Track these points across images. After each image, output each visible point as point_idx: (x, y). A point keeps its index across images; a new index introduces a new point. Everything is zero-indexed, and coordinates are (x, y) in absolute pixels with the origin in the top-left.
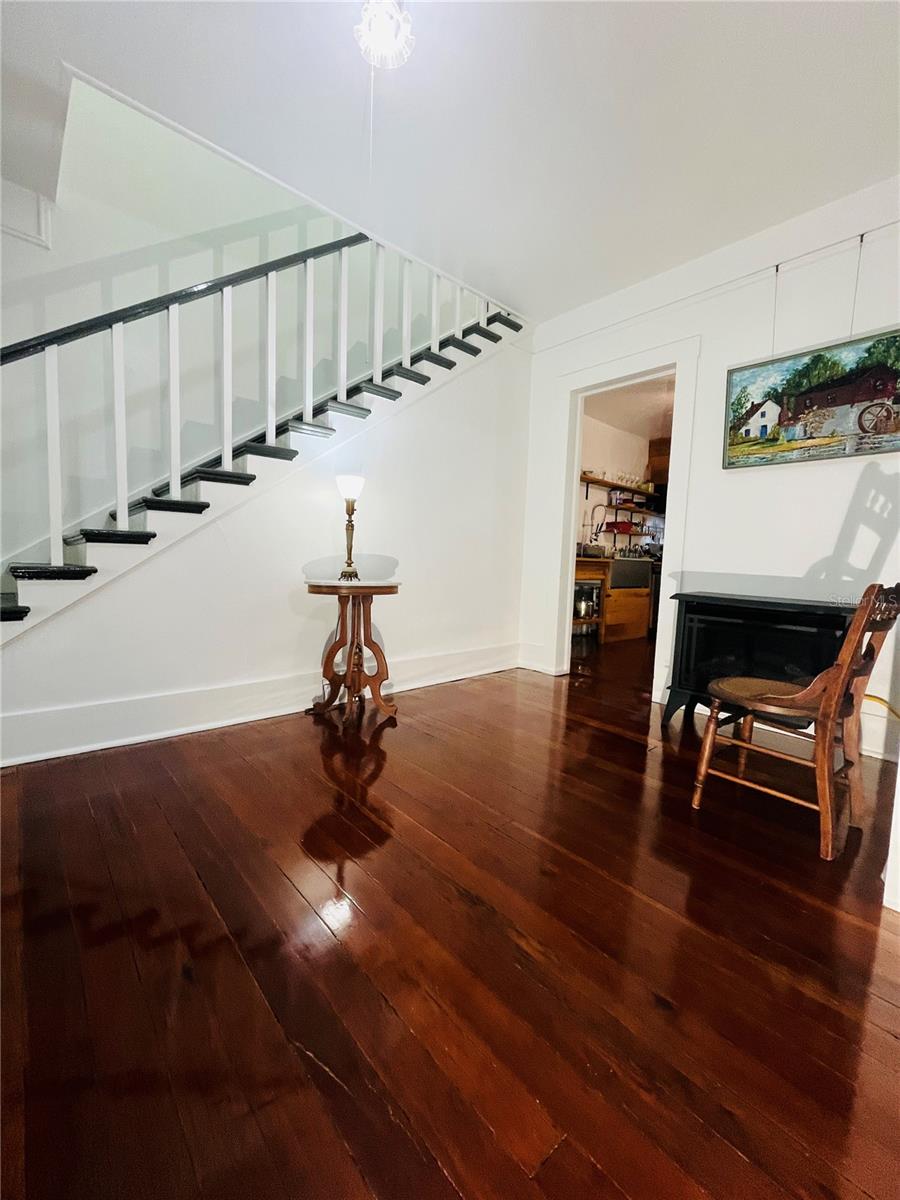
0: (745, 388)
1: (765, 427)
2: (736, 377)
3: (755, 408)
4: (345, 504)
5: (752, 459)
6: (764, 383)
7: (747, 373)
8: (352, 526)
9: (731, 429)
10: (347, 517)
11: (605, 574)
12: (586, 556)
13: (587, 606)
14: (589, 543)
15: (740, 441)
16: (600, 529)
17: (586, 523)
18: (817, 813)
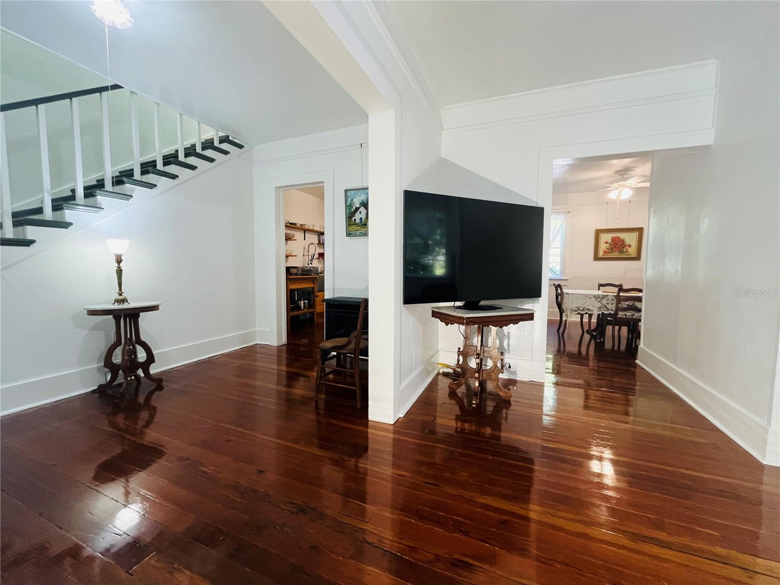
0: (352, 199)
1: (361, 218)
2: (349, 193)
3: (357, 209)
4: (114, 256)
5: (358, 233)
6: (359, 198)
7: (353, 192)
8: (121, 270)
9: (349, 217)
10: (117, 265)
11: (314, 284)
12: (302, 275)
13: (304, 303)
14: (307, 266)
15: (352, 224)
16: (313, 258)
17: (305, 254)
18: (355, 390)
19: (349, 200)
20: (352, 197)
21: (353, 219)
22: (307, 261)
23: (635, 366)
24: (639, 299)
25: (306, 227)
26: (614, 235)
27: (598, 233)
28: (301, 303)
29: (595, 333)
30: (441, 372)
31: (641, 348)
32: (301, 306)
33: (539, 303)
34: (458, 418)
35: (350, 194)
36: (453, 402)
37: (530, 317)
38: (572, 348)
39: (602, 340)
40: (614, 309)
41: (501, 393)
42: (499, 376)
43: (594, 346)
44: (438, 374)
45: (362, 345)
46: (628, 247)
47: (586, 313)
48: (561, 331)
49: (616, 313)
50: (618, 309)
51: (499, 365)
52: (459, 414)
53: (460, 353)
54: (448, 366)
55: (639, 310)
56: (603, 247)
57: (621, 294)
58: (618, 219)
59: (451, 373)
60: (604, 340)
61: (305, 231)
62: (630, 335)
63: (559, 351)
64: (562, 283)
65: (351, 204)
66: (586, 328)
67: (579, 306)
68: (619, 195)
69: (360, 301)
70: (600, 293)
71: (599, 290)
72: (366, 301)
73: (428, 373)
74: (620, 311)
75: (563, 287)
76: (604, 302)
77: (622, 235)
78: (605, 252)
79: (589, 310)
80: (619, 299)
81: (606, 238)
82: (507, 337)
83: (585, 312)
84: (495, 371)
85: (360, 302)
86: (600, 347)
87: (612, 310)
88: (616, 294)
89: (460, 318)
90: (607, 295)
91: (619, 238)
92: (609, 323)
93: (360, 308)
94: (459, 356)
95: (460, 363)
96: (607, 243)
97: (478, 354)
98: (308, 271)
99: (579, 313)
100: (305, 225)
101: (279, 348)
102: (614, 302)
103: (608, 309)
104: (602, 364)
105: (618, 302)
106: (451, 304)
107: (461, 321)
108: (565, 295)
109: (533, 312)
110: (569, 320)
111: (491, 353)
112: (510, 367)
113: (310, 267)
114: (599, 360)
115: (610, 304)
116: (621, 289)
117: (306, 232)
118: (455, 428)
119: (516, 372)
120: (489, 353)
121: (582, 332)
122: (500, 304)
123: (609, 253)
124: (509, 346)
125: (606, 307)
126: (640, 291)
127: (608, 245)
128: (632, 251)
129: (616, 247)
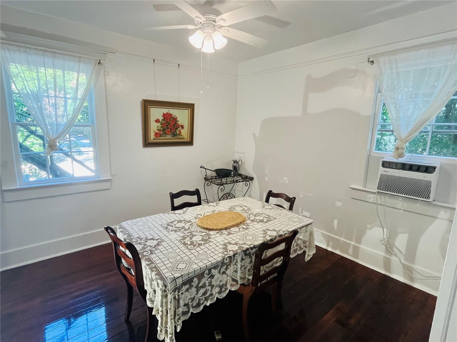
26: (165, 111)
27: (146, 105)
46: (180, 128)
56: (154, 127)
77: (175, 112)
78: (156, 134)
81: (157, 114)
91: (171, 115)
96: (157, 121)
123: (161, 136)
127: (159, 124)
128: (185, 133)
129: (168, 128)
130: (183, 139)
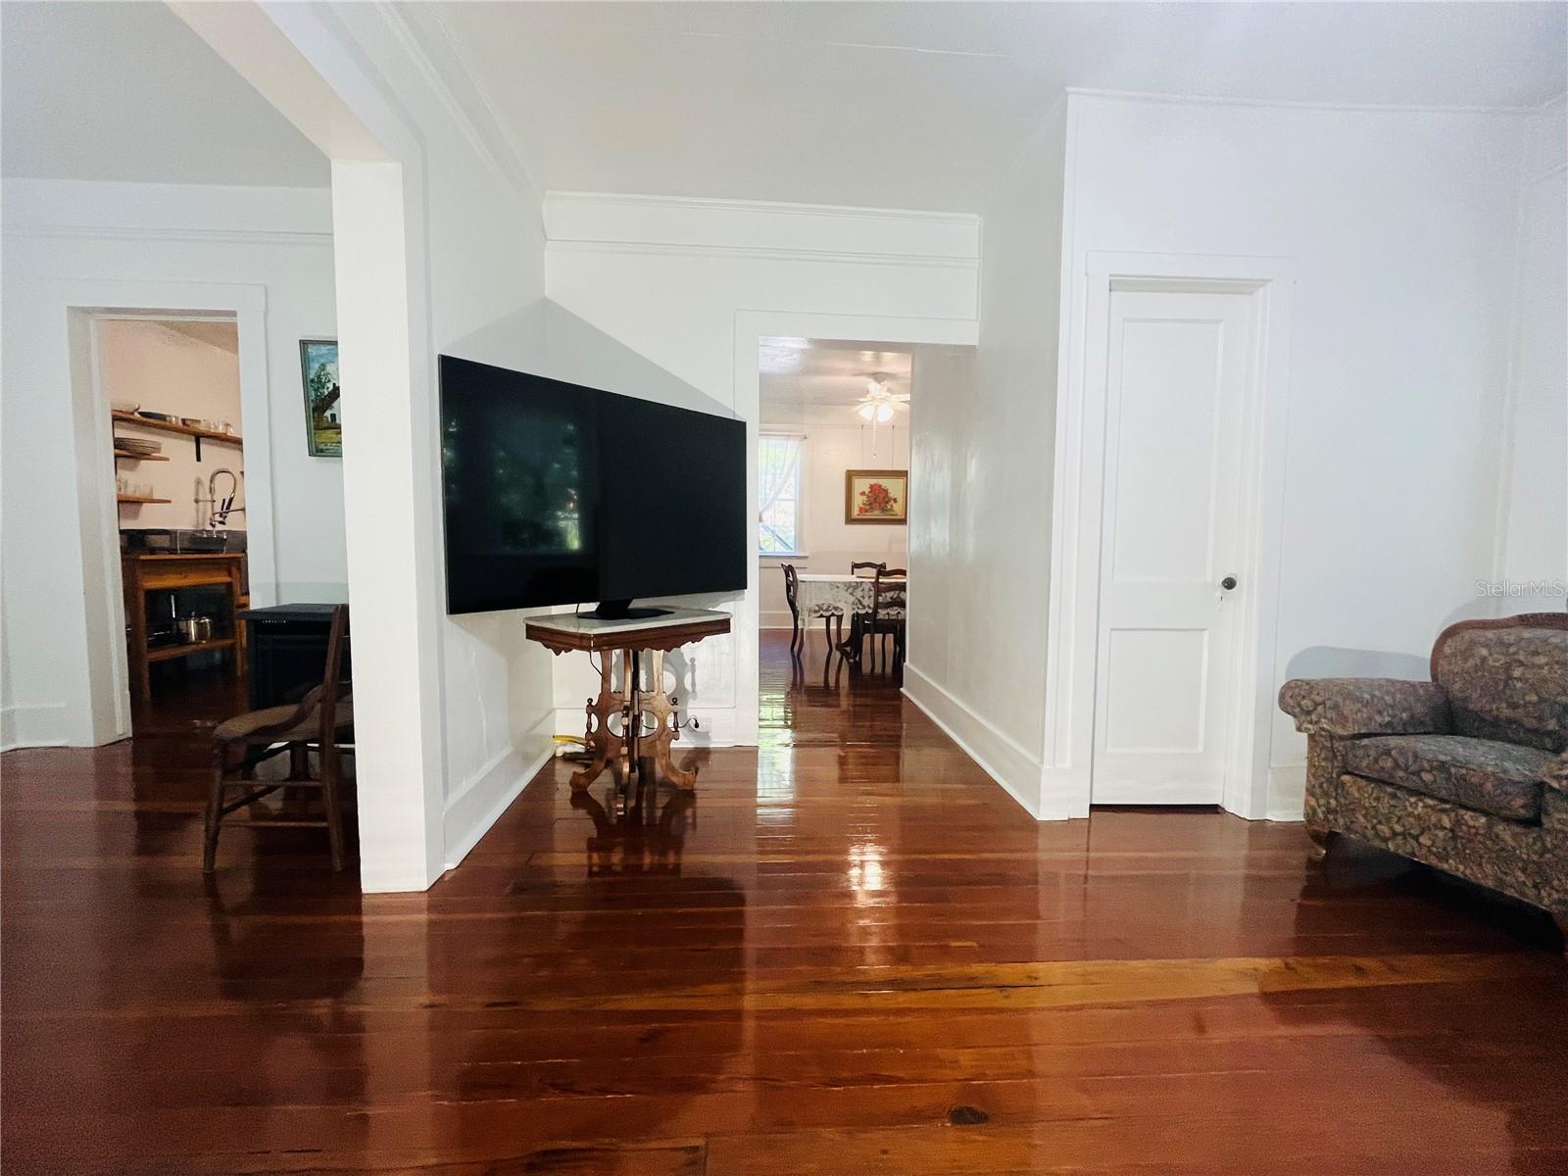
0: (324, 365)
2: (311, 351)
9: (313, 411)
11: (230, 575)
12: (185, 550)
13: (200, 627)
14: (210, 528)
15: (326, 425)
16: (228, 508)
17: (201, 498)
18: (326, 829)
19: (315, 366)
20: (323, 361)
21: (328, 414)
22: (209, 514)
23: (900, 696)
24: (902, 587)
25: (202, 427)
26: (873, 481)
27: (851, 475)
28: (188, 627)
29: (848, 649)
30: (559, 754)
31: (907, 667)
32: (188, 634)
33: (743, 599)
34: (593, 846)
35: (314, 354)
36: (582, 813)
37: (723, 626)
38: (813, 677)
39: (857, 659)
40: (872, 606)
41: (675, 779)
42: (671, 746)
43: (847, 672)
44: (554, 757)
45: (339, 720)
46: (892, 502)
47: (833, 615)
48: (796, 649)
49: (875, 612)
50: (877, 605)
51: (670, 724)
52: (595, 835)
53: (591, 709)
54: (573, 740)
55: (902, 604)
56: (859, 501)
57: (880, 580)
58: (875, 455)
59: (580, 753)
60: (860, 658)
61: (198, 438)
62: (898, 649)
63: (794, 684)
64: (794, 563)
65: (319, 377)
66: (834, 641)
67: (820, 603)
68: (876, 415)
69: (332, 610)
70: (853, 579)
71: (853, 574)
72: (344, 611)
73: (528, 759)
74: (881, 608)
75: (796, 570)
76: (858, 593)
77: (885, 482)
78: (861, 509)
79: (836, 608)
80: (878, 588)
81: (862, 485)
82: (689, 668)
83: (830, 613)
84: (663, 738)
85: (331, 614)
86: (856, 669)
87: (870, 608)
88: (873, 580)
89: (583, 637)
90: (862, 583)
91: (880, 486)
92: (867, 629)
93: (330, 628)
94: (589, 717)
95: (593, 730)
96: (863, 494)
97: (626, 708)
98: (210, 539)
99: (822, 616)
100: (199, 422)
101: (104, 753)
102: (872, 593)
103: (864, 607)
104: (859, 701)
105: (878, 593)
106: (571, 608)
107: (585, 643)
108: (799, 583)
109: (728, 617)
110: (806, 629)
111: (655, 703)
112: (697, 726)
113: (219, 532)
114: (855, 695)
115: (867, 598)
116: (881, 570)
117: (201, 439)
118: (586, 869)
119: (708, 733)
120: (649, 703)
121: (828, 649)
122: (668, 604)
123: (866, 511)
124: (693, 684)
125: (861, 603)
126: (903, 573)
127: (865, 498)
128: (898, 508)
129: (876, 502)
130: (896, 515)
